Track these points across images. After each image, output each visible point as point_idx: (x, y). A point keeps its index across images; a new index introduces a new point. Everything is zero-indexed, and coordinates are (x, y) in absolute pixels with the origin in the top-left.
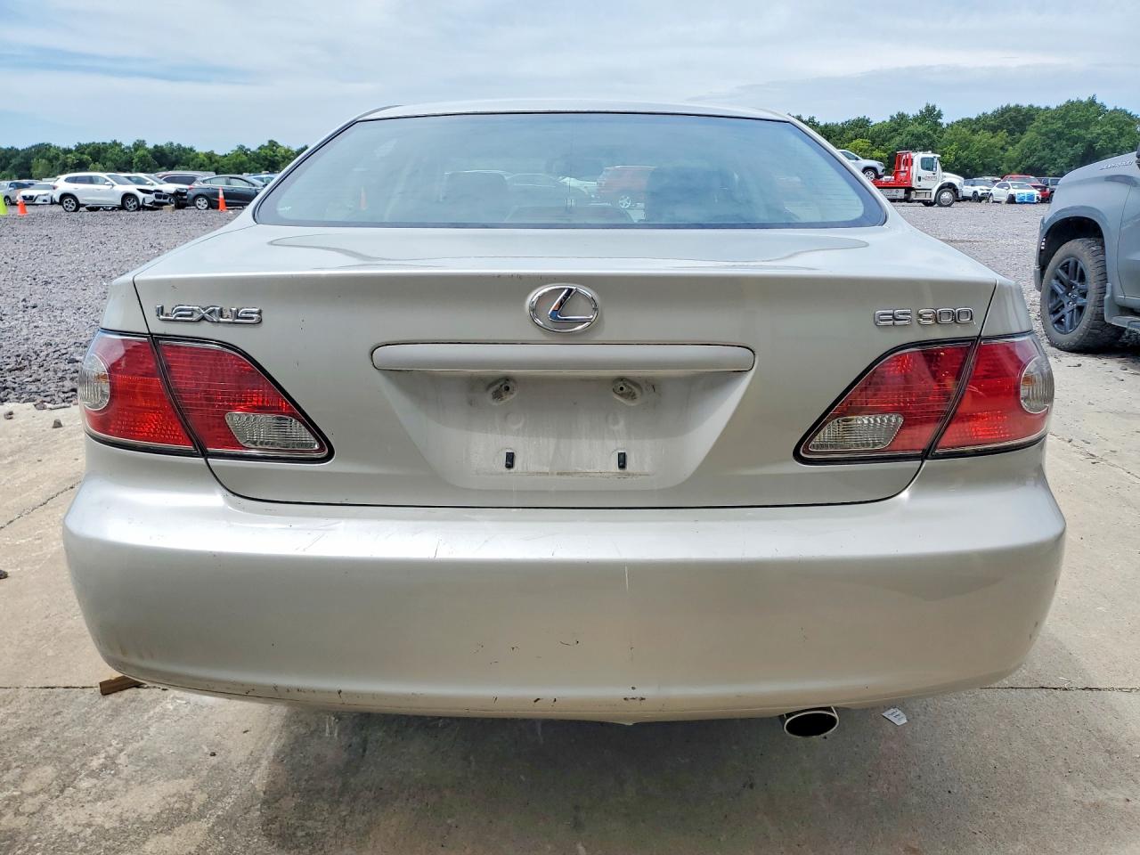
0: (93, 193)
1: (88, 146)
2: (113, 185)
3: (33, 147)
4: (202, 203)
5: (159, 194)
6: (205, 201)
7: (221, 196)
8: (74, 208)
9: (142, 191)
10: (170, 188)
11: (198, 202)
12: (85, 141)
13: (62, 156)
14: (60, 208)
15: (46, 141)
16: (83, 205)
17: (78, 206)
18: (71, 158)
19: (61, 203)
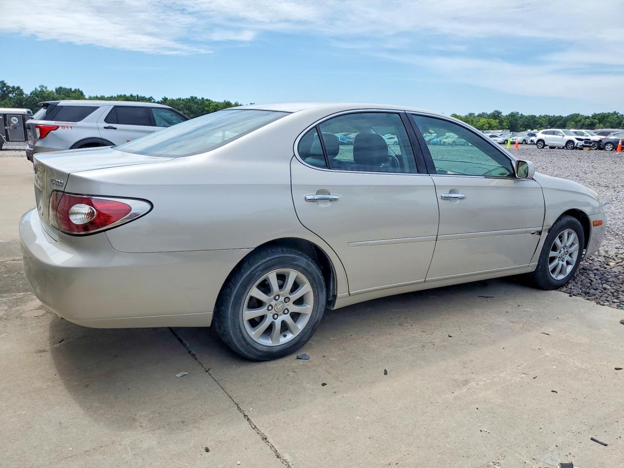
0: (553, 140)
1: (599, 115)
2: (564, 136)
3: (570, 115)
4: (609, 147)
5: (587, 141)
6: (612, 146)
7: (620, 144)
8: (542, 146)
9: (578, 139)
10: (597, 138)
11: (607, 147)
12: (598, 112)
13: (583, 121)
14: (535, 147)
15: (577, 113)
16: (547, 145)
17: (545, 145)
18: (588, 121)
19: (536, 144)
